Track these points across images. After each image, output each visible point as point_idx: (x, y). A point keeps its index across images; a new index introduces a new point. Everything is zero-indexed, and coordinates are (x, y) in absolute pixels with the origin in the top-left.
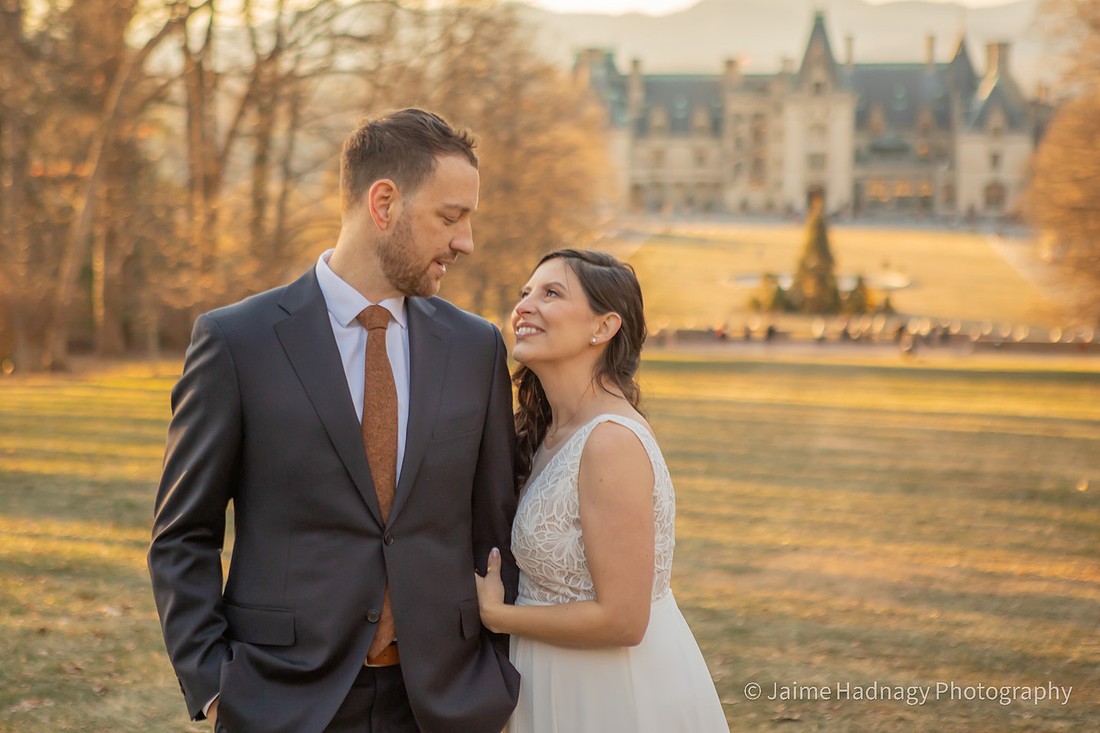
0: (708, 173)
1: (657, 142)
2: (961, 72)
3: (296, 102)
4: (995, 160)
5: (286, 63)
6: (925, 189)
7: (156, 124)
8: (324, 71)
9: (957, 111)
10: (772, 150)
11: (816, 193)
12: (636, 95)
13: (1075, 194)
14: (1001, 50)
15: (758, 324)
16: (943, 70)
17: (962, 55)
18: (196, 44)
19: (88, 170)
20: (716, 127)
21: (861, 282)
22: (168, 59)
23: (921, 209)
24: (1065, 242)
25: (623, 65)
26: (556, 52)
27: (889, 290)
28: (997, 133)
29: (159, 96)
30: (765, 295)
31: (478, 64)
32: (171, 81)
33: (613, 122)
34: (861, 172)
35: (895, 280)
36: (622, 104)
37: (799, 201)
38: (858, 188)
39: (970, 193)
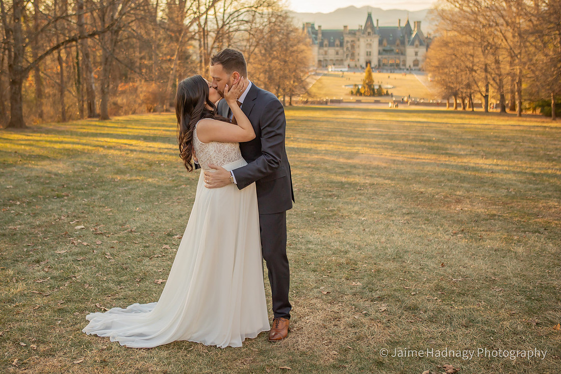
0: (339, 57)
1: (325, 49)
2: (408, 29)
3: (229, 38)
4: (416, 54)
5: (226, 28)
6: (398, 61)
7: (191, 45)
8: (237, 30)
9: (406, 40)
10: (357, 51)
11: (368, 63)
12: (320, 35)
13: (437, 64)
14: (418, 23)
15: (352, 98)
16: (402, 29)
17: (408, 24)
18: (202, 23)
19: (175, 57)
20: (341, 45)
21: (380, 86)
22: (195, 27)
23: (396, 67)
24: (434, 76)
25: (316, 28)
26: (298, 24)
27: (387, 88)
28: (417, 46)
29: (192, 38)
31: (276, 27)
32: (195, 33)
33: (314, 43)
34: (380, 57)
35: (389, 86)
36: (316, 39)
37: (364, 65)
38: (379, 61)
39: (409, 62)
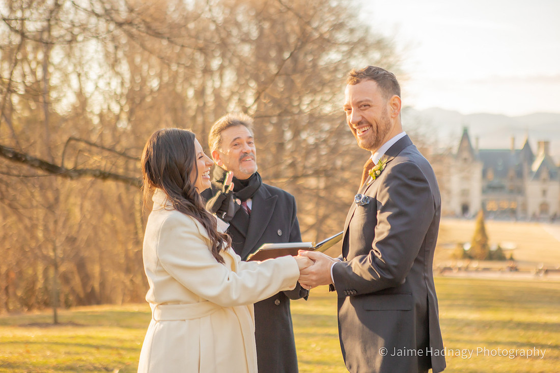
2: (528, 154)
4: (544, 192)
6: (513, 206)
9: (526, 171)
11: (465, 208)
14: (545, 144)
16: (518, 152)
17: (527, 145)
21: (499, 247)
23: (511, 214)
28: (545, 180)
30: (459, 252)
34: (484, 197)
35: (511, 245)
37: (458, 210)
38: (483, 205)
39: (533, 205)
